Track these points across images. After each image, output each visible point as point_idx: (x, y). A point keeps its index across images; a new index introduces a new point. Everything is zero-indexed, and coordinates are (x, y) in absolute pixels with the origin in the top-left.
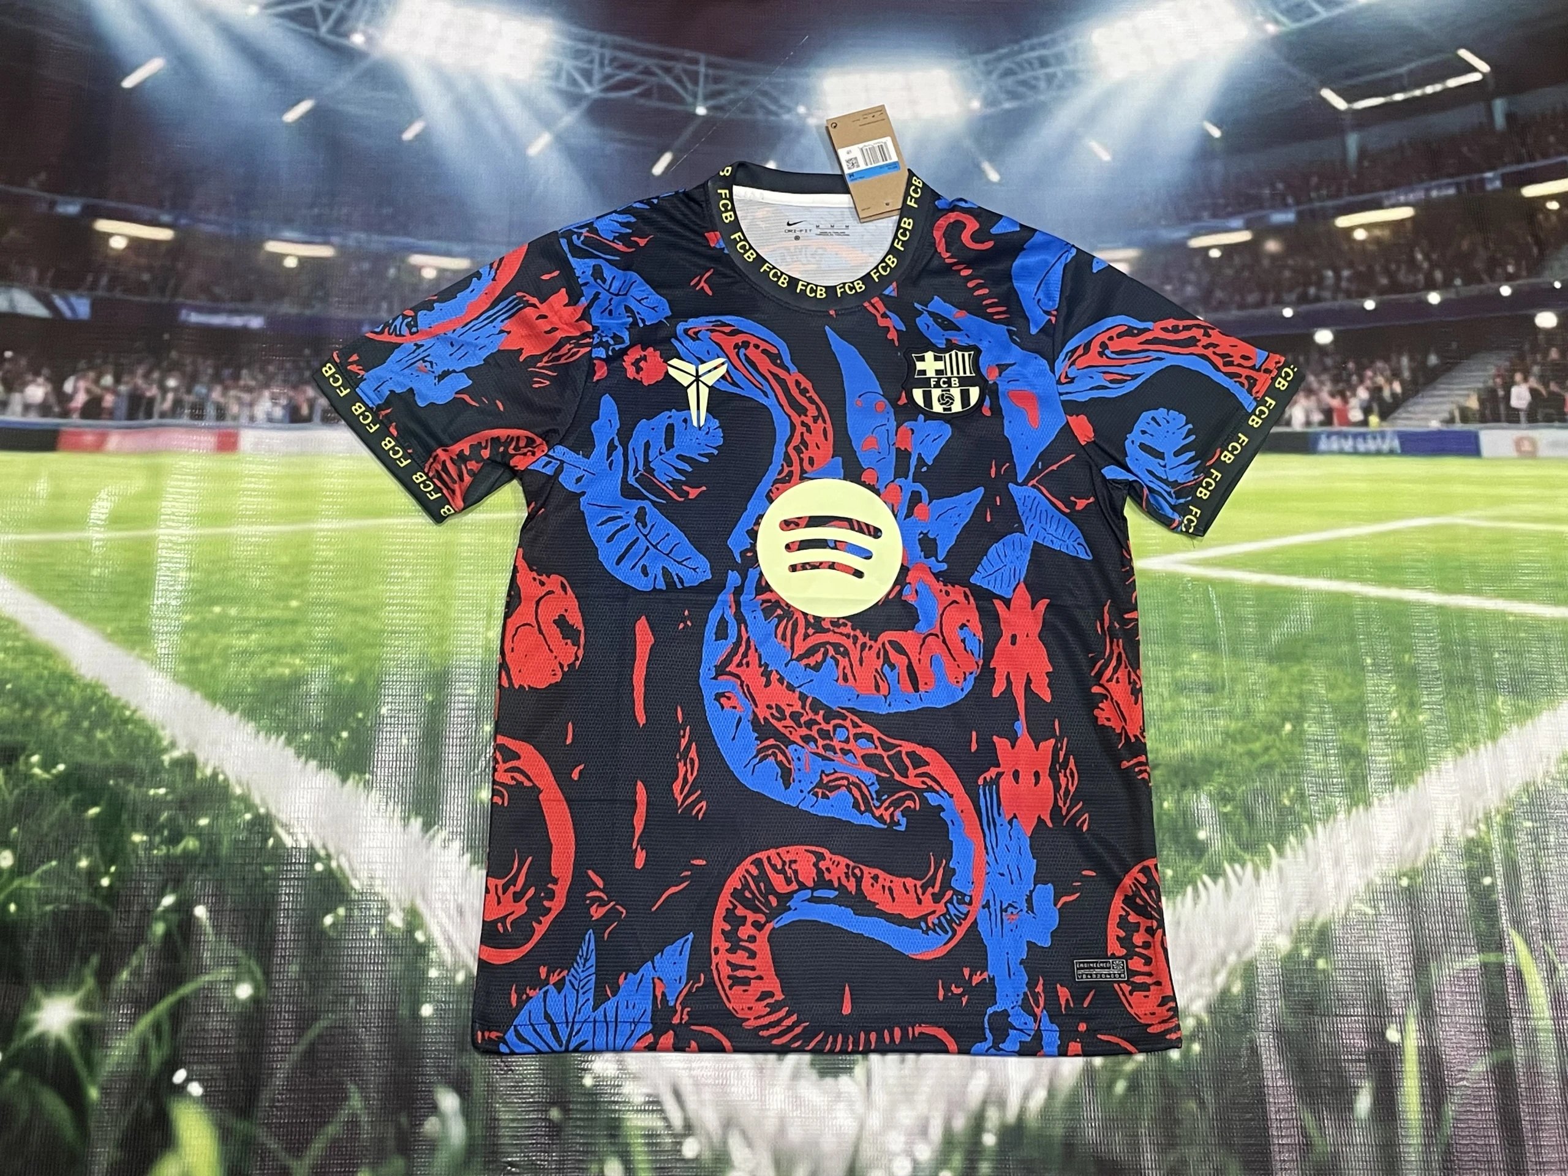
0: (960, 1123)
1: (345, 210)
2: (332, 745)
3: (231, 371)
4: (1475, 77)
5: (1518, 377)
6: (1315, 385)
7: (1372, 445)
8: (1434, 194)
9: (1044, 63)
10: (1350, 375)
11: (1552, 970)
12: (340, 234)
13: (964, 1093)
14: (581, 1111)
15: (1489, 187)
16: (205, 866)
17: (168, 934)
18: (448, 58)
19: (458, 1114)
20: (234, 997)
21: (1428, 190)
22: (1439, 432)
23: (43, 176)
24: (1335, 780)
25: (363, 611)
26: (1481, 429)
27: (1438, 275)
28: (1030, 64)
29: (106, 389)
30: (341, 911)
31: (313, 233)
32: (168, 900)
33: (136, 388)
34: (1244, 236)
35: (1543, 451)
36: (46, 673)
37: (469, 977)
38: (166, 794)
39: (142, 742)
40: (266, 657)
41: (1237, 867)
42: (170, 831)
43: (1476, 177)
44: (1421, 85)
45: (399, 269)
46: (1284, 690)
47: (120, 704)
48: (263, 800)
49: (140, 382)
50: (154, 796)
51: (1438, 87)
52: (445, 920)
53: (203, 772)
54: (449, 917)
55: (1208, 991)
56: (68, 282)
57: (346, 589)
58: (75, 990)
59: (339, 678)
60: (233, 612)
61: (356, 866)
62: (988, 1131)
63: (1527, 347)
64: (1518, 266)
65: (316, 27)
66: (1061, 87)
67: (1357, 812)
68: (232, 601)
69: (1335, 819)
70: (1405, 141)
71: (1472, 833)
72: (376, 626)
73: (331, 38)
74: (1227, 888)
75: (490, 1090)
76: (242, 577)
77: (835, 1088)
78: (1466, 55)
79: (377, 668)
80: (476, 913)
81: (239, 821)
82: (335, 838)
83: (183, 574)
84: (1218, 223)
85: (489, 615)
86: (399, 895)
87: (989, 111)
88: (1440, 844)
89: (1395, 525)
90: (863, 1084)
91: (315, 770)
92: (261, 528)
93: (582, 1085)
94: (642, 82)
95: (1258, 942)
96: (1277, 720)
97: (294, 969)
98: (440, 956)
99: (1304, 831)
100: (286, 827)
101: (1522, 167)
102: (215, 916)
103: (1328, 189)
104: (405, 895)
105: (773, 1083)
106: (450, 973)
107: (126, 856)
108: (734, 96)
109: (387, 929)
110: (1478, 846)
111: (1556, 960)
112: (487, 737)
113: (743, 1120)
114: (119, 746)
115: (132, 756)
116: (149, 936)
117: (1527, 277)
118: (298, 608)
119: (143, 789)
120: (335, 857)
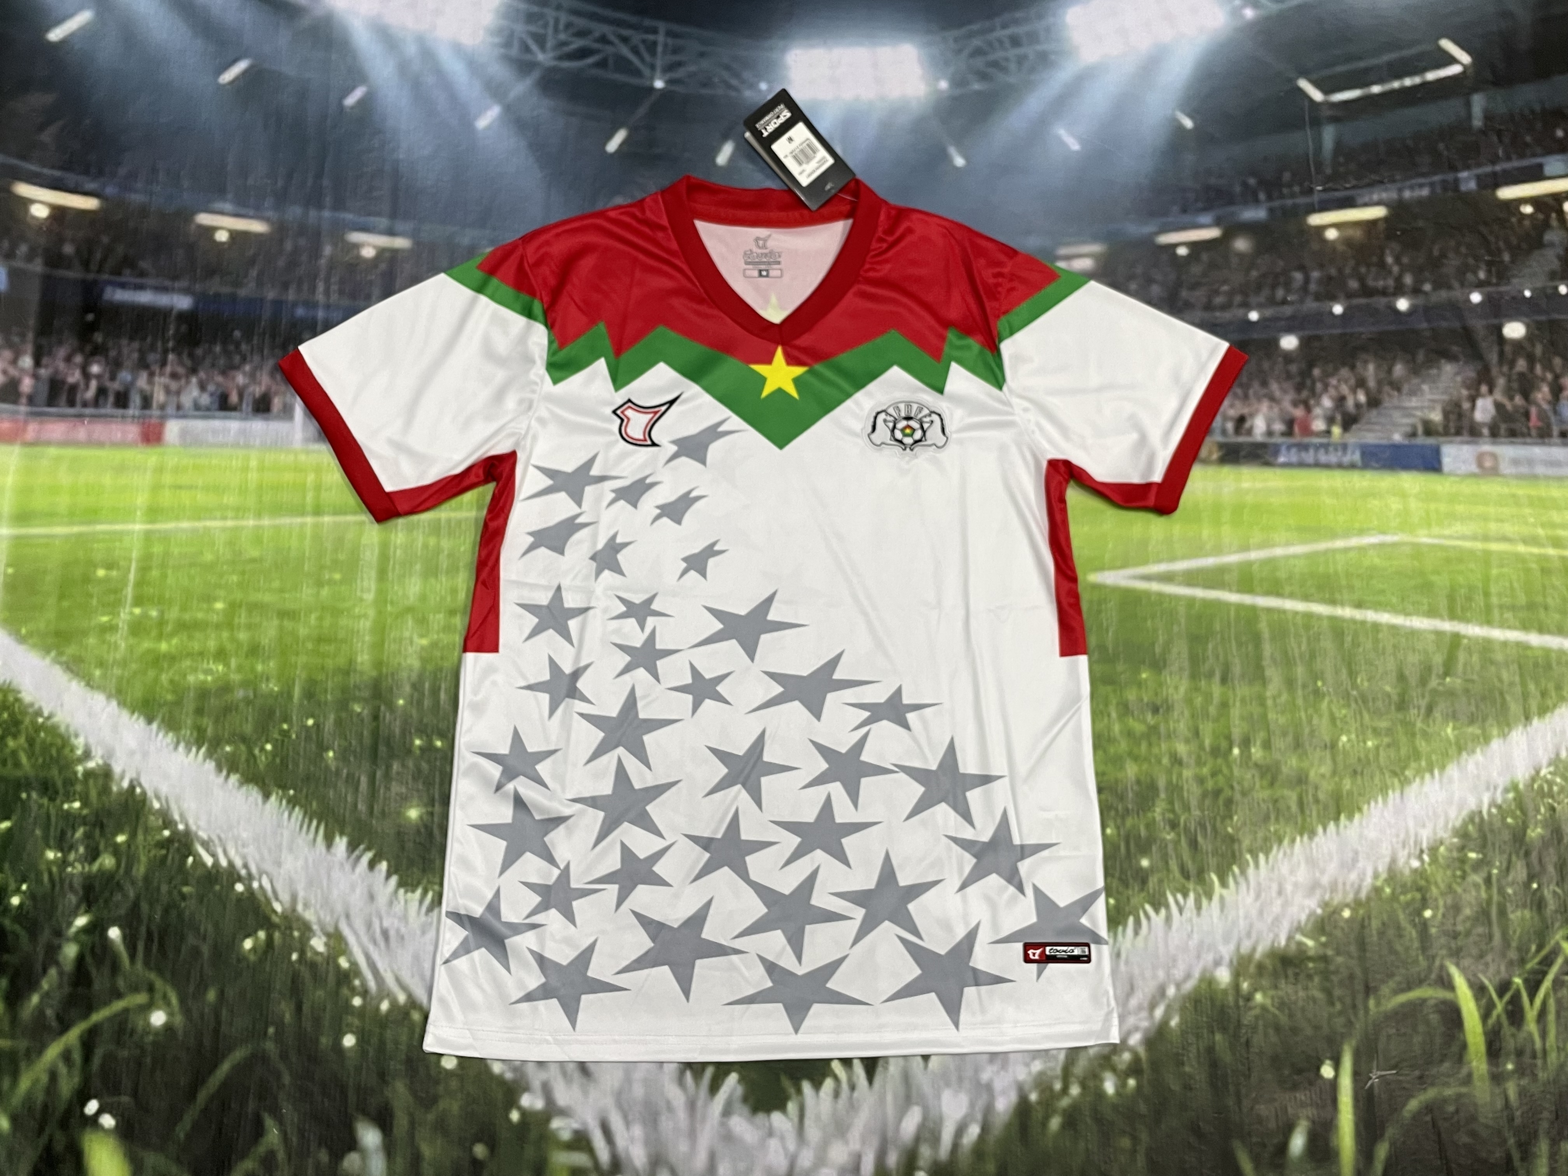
0: (893, 1159)
2: (255, 759)
3: (157, 355)
4: (1455, 69)
5: (1484, 389)
6: (1278, 394)
7: (1333, 458)
8: (1407, 194)
9: (1015, 42)
10: (1314, 382)
12: (273, 209)
13: (897, 1128)
15: (1463, 188)
16: (120, 884)
17: (80, 957)
18: (393, 18)
19: (380, 1149)
20: (148, 1024)
21: (1400, 190)
22: (1401, 446)
25: (291, 615)
27: (1408, 280)
28: (1001, 42)
29: (25, 372)
30: (262, 934)
31: (246, 206)
32: (81, 921)
33: (57, 372)
34: (1212, 233)
35: (1506, 468)
37: (394, 1003)
38: (81, 808)
39: (54, 752)
40: (187, 663)
41: (1179, 897)
42: (87, 847)
43: (1450, 177)
44: (1399, 76)
45: (335, 247)
46: (1233, 712)
47: (31, 710)
48: (182, 815)
49: (61, 365)
50: (68, 810)
52: (369, 946)
53: (119, 785)
54: (375, 942)
55: (1145, 1024)
57: (272, 591)
59: (264, 686)
60: (153, 614)
61: (278, 886)
63: (1494, 358)
64: (1489, 272)
66: (1032, 70)
67: (1302, 841)
68: (152, 601)
69: (1279, 848)
70: (1380, 139)
71: (1415, 864)
74: (1168, 919)
75: (412, 1124)
76: (164, 576)
77: (767, 1124)
78: (1447, 45)
79: (304, 676)
80: (402, 938)
81: (158, 837)
82: (257, 857)
83: (101, 573)
84: (1187, 218)
85: (422, 622)
86: (322, 916)
87: (958, 92)
88: (1384, 876)
89: (1354, 542)
90: (796, 1119)
91: (237, 784)
92: (185, 525)
93: (509, 1120)
94: (597, 51)
95: (1197, 974)
96: (1224, 744)
97: (211, 995)
98: (364, 984)
99: (1247, 861)
100: (206, 845)
101: (1498, 168)
102: (130, 939)
103: (1301, 185)
104: (328, 918)
105: (704, 1119)
106: (374, 1002)
107: (39, 874)
108: (692, 68)
109: (309, 954)
110: (1421, 878)
111: (1494, 996)
112: (418, 752)
113: (673, 1159)
114: (31, 755)
115: (45, 766)
116: (61, 959)
117: (1497, 284)
118: (224, 610)
119: (58, 801)
120: (257, 876)
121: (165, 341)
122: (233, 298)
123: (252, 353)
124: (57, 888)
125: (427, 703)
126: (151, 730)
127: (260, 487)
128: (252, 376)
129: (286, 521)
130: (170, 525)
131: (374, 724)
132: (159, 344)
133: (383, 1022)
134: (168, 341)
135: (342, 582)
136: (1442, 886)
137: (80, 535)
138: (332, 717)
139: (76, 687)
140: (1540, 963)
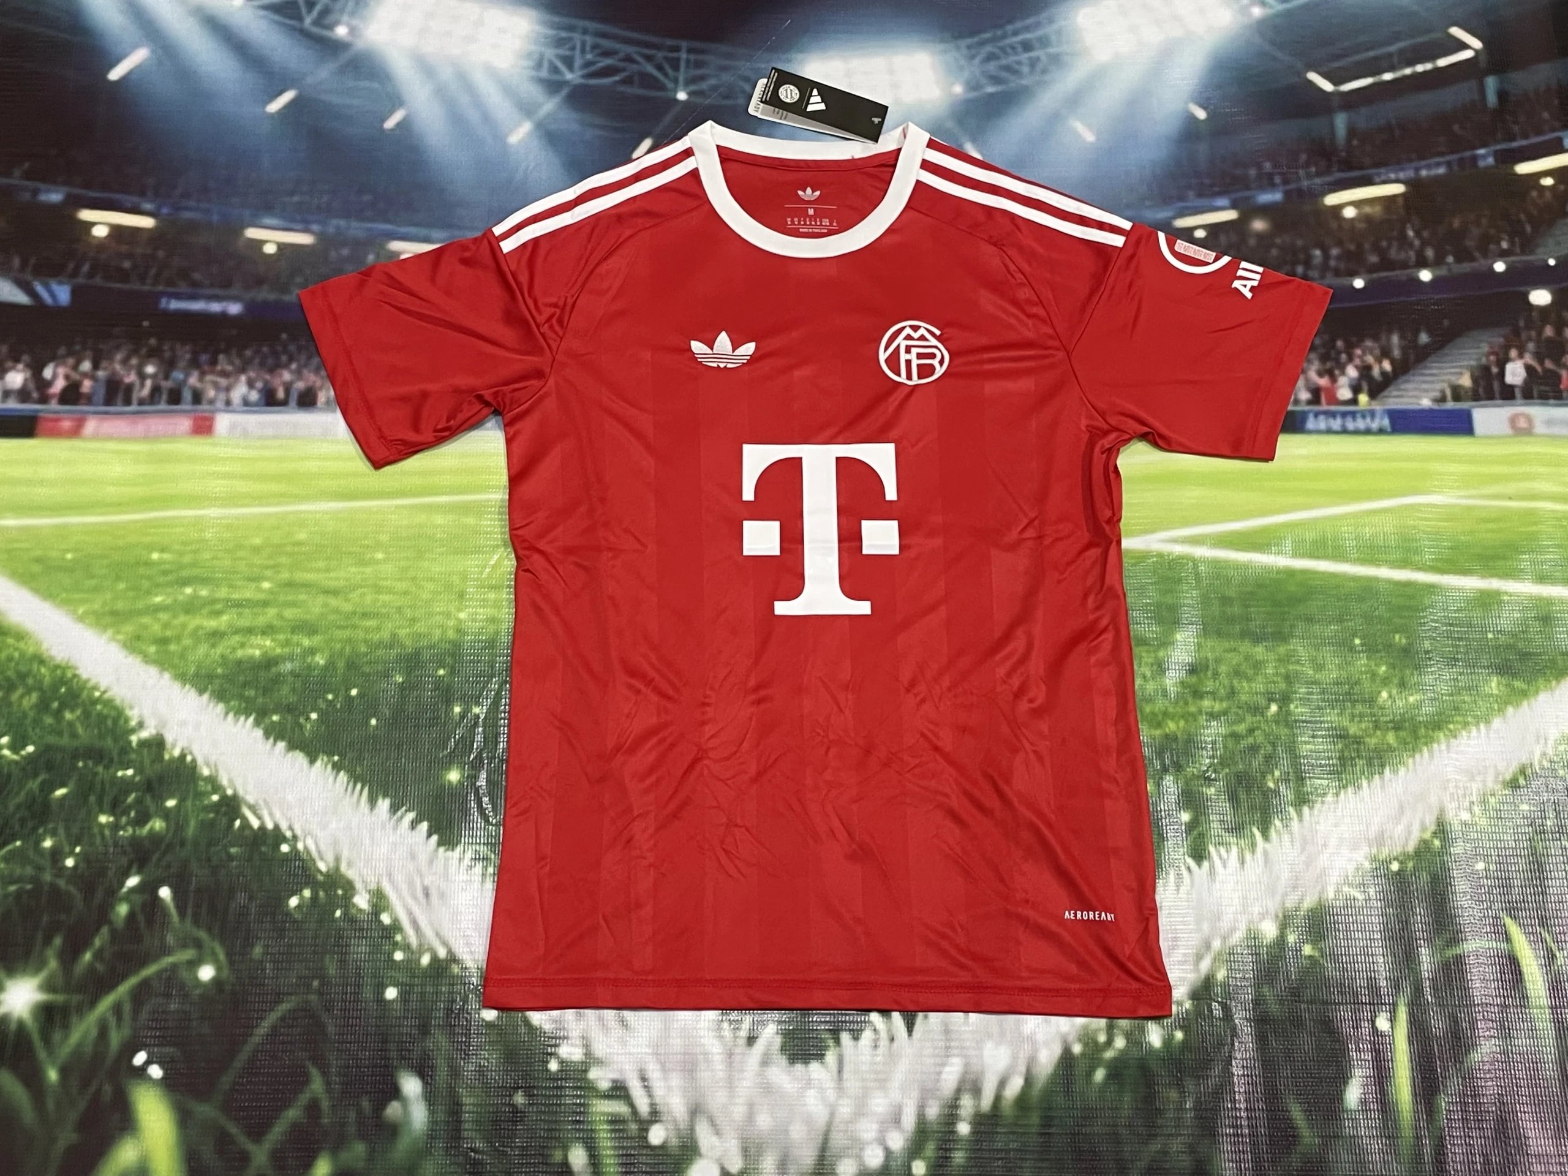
0: (933, 1112)
1: (325, 198)
2: (301, 727)
3: (208, 356)
4: (1467, 54)
5: (1513, 353)
7: (1361, 424)
8: (1424, 173)
9: (1027, 46)
10: (1339, 353)
11: (1551, 957)
12: (319, 222)
13: (938, 1081)
14: (545, 1095)
15: (1482, 164)
16: (170, 847)
17: (131, 916)
18: (430, 48)
19: (420, 1099)
20: (196, 979)
21: (1417, 170)
22: (1431, 411)
23: (27, 165)
24: (1323, 762)
25: (335, 592)
26: (1474, 407)
27: (1430, 253)
28: (1013, 48)
29: (85, 375)
30: (307, 893)
31: (293, 220)
32: (133, 881)
33: (114, 374)
34: (1230, 215)
35: (1539, 428)
36: (16, 655)
37: (435, 959)
38: (134, 776)
39: (109, 723)
40: (237, 638)
41: (1222, 850)
42: (137, 813)
43: (1468, 154)
44: (1411, 63)
45: (378, 255)
46: (1270, 671)
47: (89, 685)
48: (231, 781)
49: (118, 367)
50: (122, 777)
51: (1428, 66)
52: (410, 901)
53: (171, 754)
54: (415, 898)
55: (1190, 976)
56: (50, 270)
57: (318, 570)
58: (37, 970)
59: (309, 660)
60: (204, 593)
61: (323, 847)
62: (964, 1120)
63: (1522, 324)
64: (1512, 243)
65: (300, 19)
66: (1044, 71)
67: (1346, 795)
68: (204, 581)
69: (1323, 802)
70: (1394, 122)
71: (1465, 816)
72: (347, 607)
73: (315, 30)
74: (1212, 873)
75: (453, 1076)
76: (215, 559)
77: (805, 1074)
78: (1456, 31)
79: (348, 649)
80: (442, 895)
81: (206, 802)
82: (302, 819)
83: (155, 556)
84: (1203, 203)
85: (461, 597)
86: (365, 877)
87: (973, 95)
88: (1432, 828)
89: (1384, 504)
90: (835, 1073)
91: (283, 750)
93: (547, 1070)
94: (624, 70)
95: (1242, 929)
96: (1263, 702)
97: (258, 950)
98: (405, 938)
99: (1289, 814)
100: (253, 809)
101: (1515, 144)
102: (179, 897)
103: (1316, 167)
104: (370, 877)
105: (742, 1071)
106: (415, 956)
107: (92, 837)
108: (715, 81)
109: (352, 912)
110: (1472, 829)
111: (1554, 947)
112: (457, 719)
113: (711, 1107)
114: (87, 726)
115: (101, 736)
116: (113, 917)
117: (1521, 253)
118: (270, 589)
119: (112, 771)
120: (302, 838)
121: (216, 343)
122: (280, 304)
123: (298, 351)
124: (111, 850)
125: (465, 673)
126: (202, 701)
132: (211, 346)
133: (424, 975)
134: (219, 343)
135: (384, 561)
137: (135, 523)
139: (132, 662)
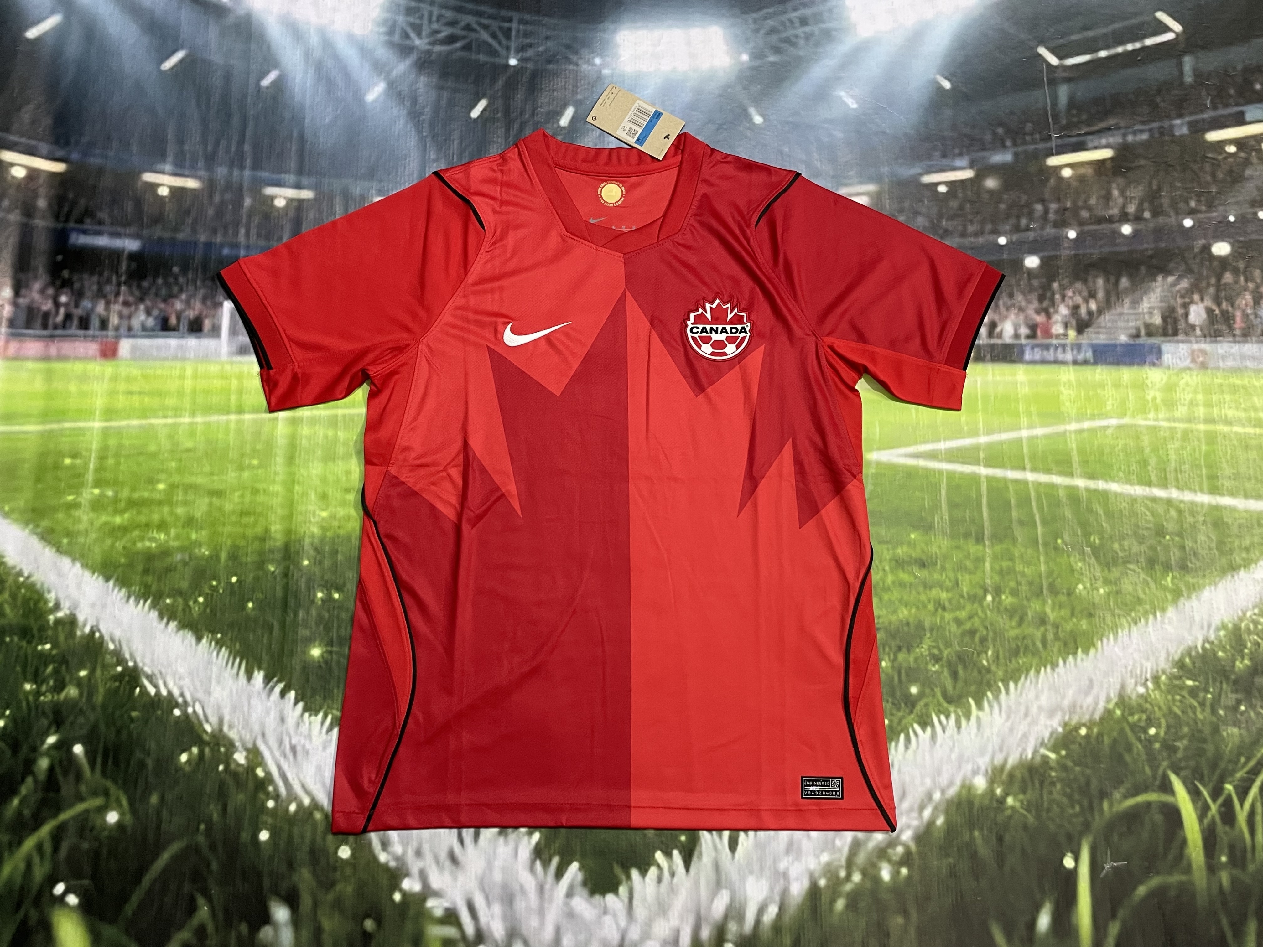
0: (706, 933)
1: (210, 148)
2: (190, 609)
3: (112, 287)
4: (1169, 36)
5: (1196, 297)
6: (1023, 304)
7: (1069, 356)
8: (1130, 138)
9: (804, 22)
10: (1053, 294)
12: (204, 169)
13: (709, 908)
16: (82, 710)
17: (51, 768)
18: (300, 14)
19: (289, 923)
20: (105, 822)
21: (1124, 135)
22: (1126, 345)
25: (218, 494)
26: (1163, 342)
27: (1131, 210)
28: (792, 22)
29: (6, 300)
30: (195, 750)
31: (184, 167)
32: (51, 740)
33: (32, 301)
34: (968, 174)
35: (1214, 363)
38: (51, 649)
39: (32, 605)
40: (136, 533)
41: (943, 717)
42: (55, 681)
43: (1166, 124)
44: (1124, 42)
45: (254, 199)
46: (987, 566)
47: (14, 571)
48: (131, 655)
50: (41, 651)
52: (280, 758)
53: (82, 631)
54: (285, 756)
55: (915, 823)
57: (204, 474)
59: (197, 551)
60: (110, 493)
61: (208, 712)
62: (729, 942)
63: (1204, 272)
64: (1199, 201)
66: (817, 44)
67: (1045, 671)
68: (109, 483)
69: (1026, 678)
70: (1106, 94)
71: (1141, 690)
72: (229, 507)
74: (934, 737)
75: (316, 904)
76: (118, 464)
77: (603, 904)
78: (1162, 16)
79: (229, 542)
80: (307, 753)
81: (112, 673)
82: (192, 687)
83: (68, 461)
84: (945, 162)
85: (324, 497)
86: (243, 737)
87: (757, 63)
88: (1115, 700)
89: (1086, 425)
90: (626, 900)
91: (175, 629)
92: (135, 422)
93: (393, 901)
94: (464, 37)
95: (958, 782)
96: (980, 592)
97: (154, 799)
98: (276, 789)
99: (999, 688)
100: (150, 678)
101: (1206, 116)
102: (90, 753)
103: (1040, 133)
104: (248, 737)
105: (551, 900)
106: (284, 804)
107: (19, 702)
108: (541, 49)
109: (233, 766)
110: (1146, 701)
111: (1209, 800)
112: (320, 602)
113: (525, 932)
114: (14, 607)
115: (25, 616)
116: (36, 769)
117: (1206, 212)
118: (165, 490)
119: (33, 645)
120: (191, 703)
121: (119, 276)
122: (173, 242)
123: (187, 284)
124: (33, 713)
125: (327, 563)
126: (108, 587)
127: (194, 391)
128: (188, 303)
129: (215, 418)
130: (124, 423)
131: (285, 580)
132: (114, 278)
133: (291, 820)
134: (121, 276)
135: (260, 466)
136: (1164, 708)
137: (51, 432)
138: (252, 575)
139: (48, 553)
140: (1248, 773)
